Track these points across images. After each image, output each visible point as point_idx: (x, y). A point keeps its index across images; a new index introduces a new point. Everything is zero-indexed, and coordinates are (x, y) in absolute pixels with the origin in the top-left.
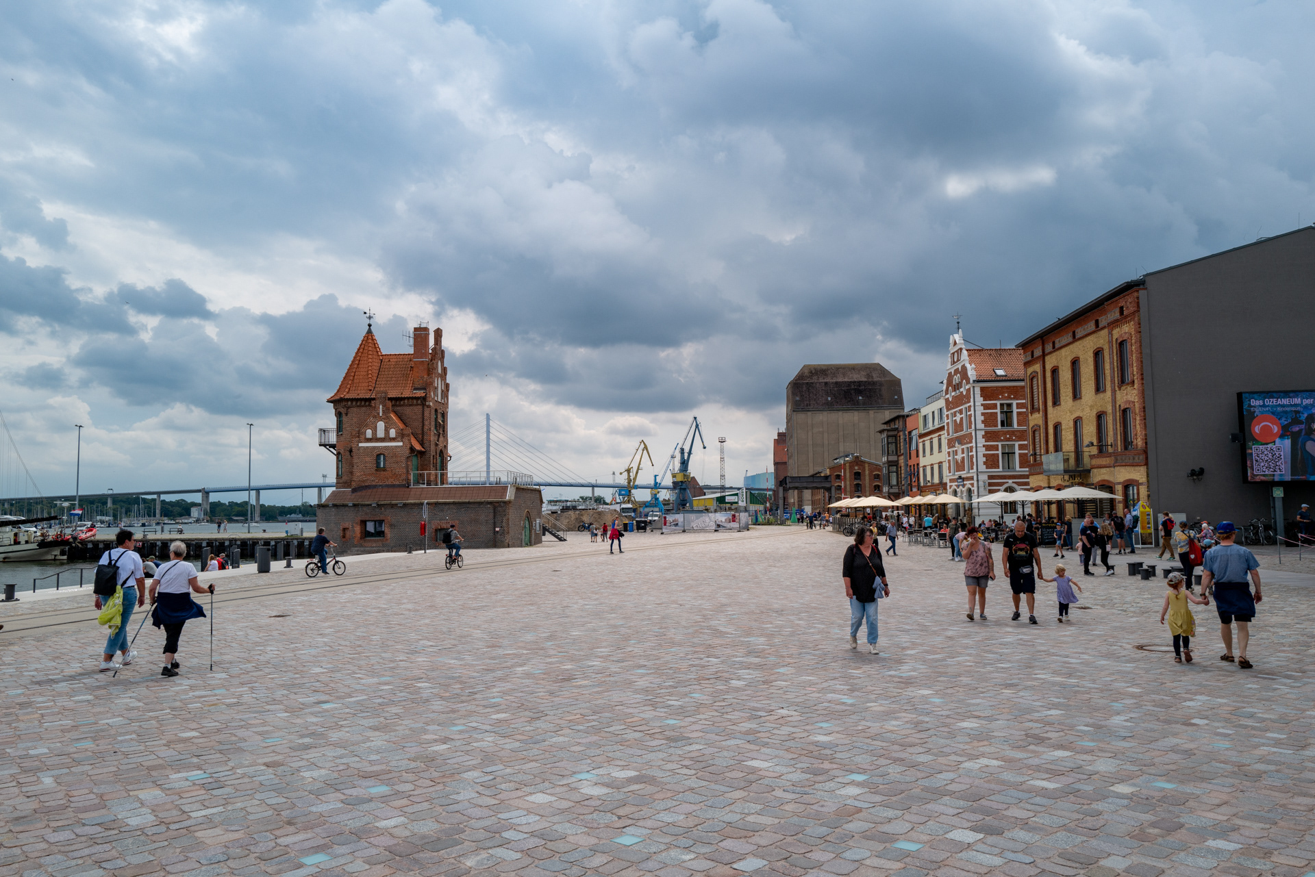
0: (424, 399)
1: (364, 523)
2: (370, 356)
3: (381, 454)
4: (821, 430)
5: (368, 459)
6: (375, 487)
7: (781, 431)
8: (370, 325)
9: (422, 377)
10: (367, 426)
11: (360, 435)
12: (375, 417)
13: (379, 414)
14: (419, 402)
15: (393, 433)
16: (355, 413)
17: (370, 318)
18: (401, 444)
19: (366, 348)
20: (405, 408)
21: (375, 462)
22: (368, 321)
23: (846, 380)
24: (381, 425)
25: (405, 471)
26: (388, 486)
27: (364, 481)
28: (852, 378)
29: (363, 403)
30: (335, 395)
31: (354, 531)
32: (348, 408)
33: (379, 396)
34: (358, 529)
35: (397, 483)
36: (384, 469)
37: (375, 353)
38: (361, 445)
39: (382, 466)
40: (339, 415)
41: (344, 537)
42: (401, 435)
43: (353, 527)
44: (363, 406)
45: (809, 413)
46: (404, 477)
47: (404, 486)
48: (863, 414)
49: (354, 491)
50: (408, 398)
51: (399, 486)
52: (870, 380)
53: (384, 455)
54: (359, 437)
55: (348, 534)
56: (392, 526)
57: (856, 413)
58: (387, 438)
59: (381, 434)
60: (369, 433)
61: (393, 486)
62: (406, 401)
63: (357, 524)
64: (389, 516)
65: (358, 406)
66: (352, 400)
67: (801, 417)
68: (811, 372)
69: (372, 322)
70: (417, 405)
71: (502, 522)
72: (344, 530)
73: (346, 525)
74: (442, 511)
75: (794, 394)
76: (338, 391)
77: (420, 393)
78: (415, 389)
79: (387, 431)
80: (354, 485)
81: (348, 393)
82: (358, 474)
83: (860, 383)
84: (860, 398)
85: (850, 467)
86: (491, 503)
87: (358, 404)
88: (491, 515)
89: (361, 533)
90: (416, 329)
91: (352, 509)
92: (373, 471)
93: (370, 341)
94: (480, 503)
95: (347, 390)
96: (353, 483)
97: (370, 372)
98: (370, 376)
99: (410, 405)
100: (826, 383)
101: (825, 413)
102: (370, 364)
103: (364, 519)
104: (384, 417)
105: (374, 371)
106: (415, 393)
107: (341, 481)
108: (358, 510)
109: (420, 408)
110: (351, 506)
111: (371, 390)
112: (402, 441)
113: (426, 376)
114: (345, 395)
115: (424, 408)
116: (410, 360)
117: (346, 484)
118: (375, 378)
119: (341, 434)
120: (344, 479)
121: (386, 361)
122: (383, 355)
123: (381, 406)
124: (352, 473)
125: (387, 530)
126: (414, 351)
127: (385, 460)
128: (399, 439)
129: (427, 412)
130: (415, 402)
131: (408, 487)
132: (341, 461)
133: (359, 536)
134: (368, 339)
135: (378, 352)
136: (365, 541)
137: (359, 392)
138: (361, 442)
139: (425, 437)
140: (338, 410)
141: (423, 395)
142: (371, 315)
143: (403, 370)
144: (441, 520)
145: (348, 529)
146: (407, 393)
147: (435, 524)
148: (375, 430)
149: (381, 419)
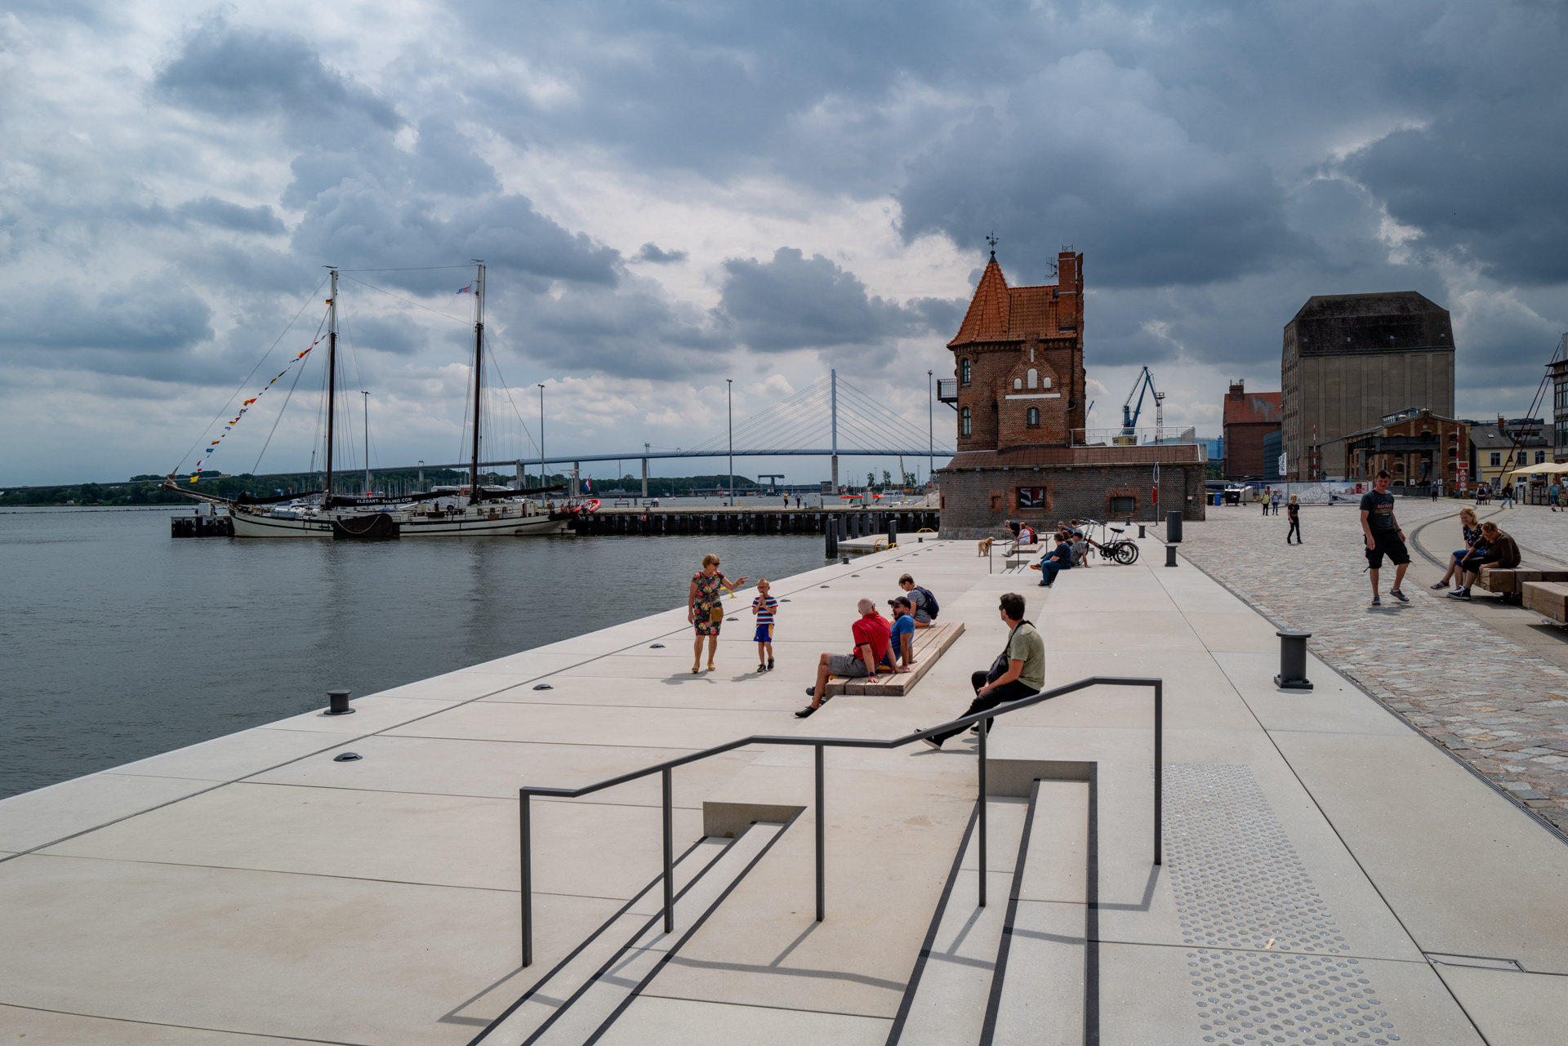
0: (1074, 341)
1: (1018, 490)
2: (999, 291)
3: (1033, 408)
4: (1337, 379)
5: (1017, 414)
6: (1027, 447)
7: (1234, 384)
9: (1070, 314)
10: (1016, 375)
11: (1006, 386)
12: (1025, 363)
13: (1030, 359)
14: (1067, 344)
15: (1047, 382)
16: (990, 363)
17: (993, 243)
18: (1058, 395)
19: (992, 280)
20: (1051, 352)
21: (1025, 418)
22: (991, 248)
23: (1371, 314)
24: (1033, 373)
25: (1064, 427)
26: (1043, 446)
27: (1012, 441)
28: (1380, 311)
29: (997, 348)
30: (956, 339)
31: (1008, 500)
32: (978, 354)
33: (1030, 337)
34: (1013, 497)
35: (1054, 442)
36: (1037, 426)
37: (1003, 286)
38: (1008, 397)
39: (1033, 422)
40: (961, 363)
41: (993, 507)
42: (1057, 386)
43: (1006, 494)
44: (997, 351)
45: (1322, 359)
46: (1062, 435)
47: (1063, 446)
48: (1395, 359)
49: (1001, 452)
50: (1053, 340)
51: (1057, 446)
52: (1405, 314)
53: (1036, 409)
54: (1005, 388)
55: (998, 502)
56: (1056, 494)
57: (1386, 357)
58: (1040, 389)
59: (1032, 383)
60: (1018, 383)
61: (1050, 446)
62: (1051, 344)
63: (1011, 491)
64: (1052, 482)
65: (991, 352)
66: (983, 344)
67: (1310, 363)
68: (1322, 306)
69: (995, 248)
70: (1065, 348)
71: (1196, 489)
72: (994, 498)
73: (997, 493)
74: (1119, 476)
75: (1300, 334)
76: (960, 334)
77: (1069, 334)
78: (1061, 329)
79: (1040, 379)
80: (1001, 445)
81: (978, 335)
82: (1005, 432)
83: (1391, 318)
84: (1392, 337)
85: (1416, 426)
86: (1179, 466)
87: (991, 348)
88: (1182, 481)
89: (1016, 502)
90: (1061, 255)
91: (1004, 474)
92: (1024, 428)
93: (996, 272)
94: (1166, 467)
95: (976, 332)
96: (999, 444)
97: (1001, 310)
98: (1002, 314)
99: (1056, 349)
100: (1344, 320)
101: (1343, 358)
102: (1000, 300)
103: (1019, 485)
104: (1036, 363)
105: (1005, 308)
106: (1062, 334)
107: (969, 441)
108: (1013, 475)
109: (1069, 351)
110: (1006, 471)
111: (1005, 332)
112: (1060, 392)
113: (1075, 313)
114: (973, 339)
115: (1073, 352)
116: (1047, 294)
117: (977, 445)
118: (1008, 317)
119: (969, 386)
120: (974, 438)
121: (1016, 295)
122: (1010, 289)
123: (1032, 351)
124: (995, 432)
125: (1049, 499)
126: (1055, 282)
127: (1038, 415)
128: (1056, 390)
129: (1076, 353)
130: (1062, 344)
131: (1069, 448)
132: (968, 417)
133: (1014, 505)
134: (993, 270)
135: (1005, 285)
136: (1022, 511)
137: (991, 334)
138: (1008, 394)
139: (1075, 387)
140: (961, 357)
141: (1075, 335)
142: (995, 241)
143: (1040, 305)
144: (1118, 486)
145: (1000, 497)
146: (1053, 334)
147: (1110, 491)
148: (1025, 379)
149: (1033, 366)
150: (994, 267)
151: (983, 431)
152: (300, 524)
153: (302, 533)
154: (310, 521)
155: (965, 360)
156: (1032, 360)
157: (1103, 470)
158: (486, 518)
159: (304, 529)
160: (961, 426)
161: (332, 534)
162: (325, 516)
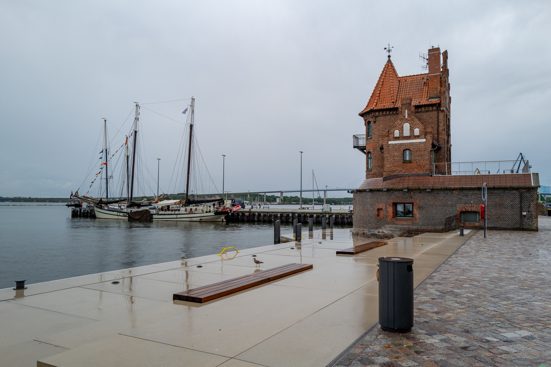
0: (439, 105)
1: (395, 205)
3: (407, 149)
5: (396, 154)
6: (402, 176)
8: (389, 57)
9: (436, 89)
10: (395, 128)
11: (389, 135)
12: (401, 120)
14: (434, 108)
15: (417, 132)
16: (382, 121)
17: (389, 51)
18: (424, 140)
19: (388, 72)
20: (422, 114)
21: (402, 156)
24: (407, 126)
25: (428, 162)
26: (413, 175)
27: (393, 171)
29: (388, 112)
30: (365, 109)
31: (387, 211)
32: (376, 117)
33: (405, 102)
34: (390, 210)
35: (422, 172)
36: (410, 162)
38: (390, 143)
39: (408, 159)
40: (368, 124)
41: (378, 215)
43: (386, 208)
44: (388, 115)
46: (427, 167)
47: (428, 175)
49: (385, 179)
50: (425, 106)
51: (423, 175)
53: (409, 150)
55: (382, 213)
56: (420, 208)
58: (412, 136)
59: (407, 132)
60: (397, 133)
61: (418, 175)
62: (423, 109)
63: (389, 205)
64: (418, 198)
65: (384, 115)
66: (379, 111)
70: (433, 110)
71: (529, 207)
72: (379, 210)
73: (380, 206)
74: (467, 196)
76: (367, 106)
77: (435, 101)
78: (430, 98)
79: (412, 130)
82: (388, 166)
87: (384, 113)
88: (517, 201)
89: (393, 212)
90: (430, 51)
91: (385, 193)
92: (401, 163)
93: (390, 67)
94: (505, 189)
95: (375, 104)
96: (384, 173)
97: (392, 89)
98: (392, 92)
99: (427, 111)
102: (392, 84)
103: (395, 201)
104: (409, 119)
105: (394, 88)
106: (431, 101)
107: (371, 173)
108: (390, 194)
109: (435, 112)
110: (385, 191)
111: (393, 102)
112: (425, 138)
113: (439, 87)
114: (372, 108)
115: (438, 113)
116: (423, 78)
117: (375, 175)
118: (396, 94)
119: (371, 138)
120: (374, 171)
121: (403, 81)
122: (400, 78)
123: (406, 111)
124: (382, 166)
125: (416, 212)
126: (427, 72)
127: (411, 154)
128: (423, 136)
129: (441, 116)
130: (431, 109)
131: (431, 176)
132: (371, 158)
133: (391, 215)
134: (388, 66)
135: (396, 75)
136: (397, 219)
137: (384, 104)
138: (390, 141)
139: (440, 136)
140: (367, 121)
141: (439, 102)
142: (390, 49)
143: (418, 86)
144: (465, 203)
145: (382, 209)
146: (424, 102)
147: (460, 207)
148: (401, 130)
149: (407, 121)
150: (390, 65)
151: (379, 166)
152: (115, 213)
154: (120, 212)
155: (369, 122)
156: (406, 117)
157: (454, 192)
158: (188, 213)
159: (117, 215)
160: (367, 163)
161: (127, 218)
162: (125, 210)
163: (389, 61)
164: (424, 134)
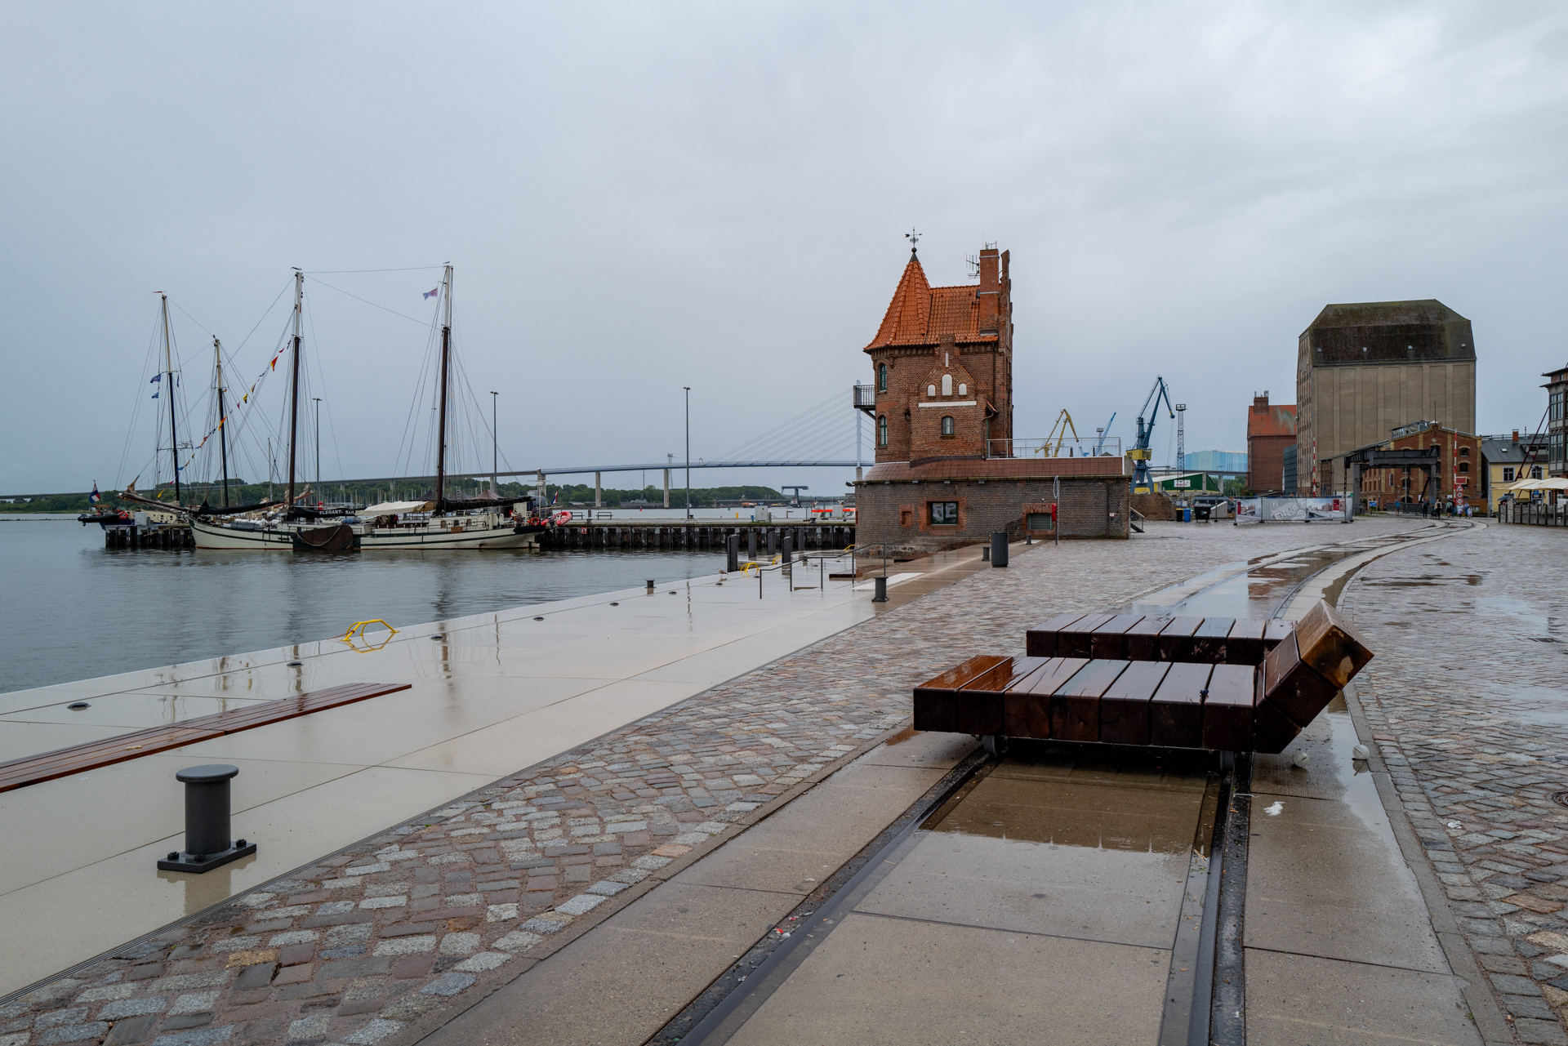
0: (996, 344)
1: (930, 505)
2: (918, 291)
3: (948, 416)
4: (1352, 391)
5: (931, 423)
6: (938, 460)
7: (1258, 395)
8: (914, 250)
9: (991, 316)
10: (929, 381)
11: (919, 393)
12: (939, 368)
13: (944, 364)
14: (989, 349)
15: (963, 389)
16: (906, 367)
17: (914, 240)
18: (974, 403)
19: (912, 280)
20: (969, 357)
21: (940, 427)
22: (912, 246)
23: (1389, 323)
24: (947, 380)
25: (979, 438)
26: (957, 458)
27: (926, 451)
28: (1398, 320)
29: (914, 352)
30: (874, 342)
31: (917, 515)
32: (895, 358)
33: (944, 340)
34: (923, 513)
35: (970, 454)
36: (952, 437)
37: (924, 287)
38: (921, 405)
39: (948, 432)
40: (879, 368)
41: (903, 523)
43: (917, 510)
44: (914, 356)
45: (1336, 370)
46: (979, 446)
47: (980, 458)
48: (1413, 369)
49: (913, 464)
50: (974, 344)
51: (973, 458)
52: (1425, 323)
53: (951, 417)
54: (918, 395)
55: (909, 518)
56: (968, 509)
57: (1404, 368)
58: (955, 396)
59: (947, 390)
60: (932, 390)
61: (965, 458)
62: (971, 348)
63: (922, 506)
64: (966, 495)
65: (908, 356)
66: (900, 348)
67: (1324, 374)
68: (1338, 315)
69: (917, 246)
70: (986, 352)
71: (1118, 505)
72: (904, 513)
73: (907, 508)
74: (1036, 490)
75: (1315, 344)
76: (877, 337)
77: (989, 337)
78: (982, 332)
79: (955, 386)
80: (913, 456)
81: (895, 338)
82: (917, 442)
83: (1409, 327)
84: (1410, 347)
85: (1425, 439)
86: (1103, 480)
87: (908, 353)
88: (1104, 496)
89: (928, 517)
90: (982, 252)
91: (915, 487)
92: (938, 438)
93: (916, 270)
94: (1088, 480)
95: (892, 335)
96: (911, 454)
97: (920, 311)
98: (921, 316)
99: (977, 353)
100: (1360, 329)
101: (1359, 369)
102: (919, 301)
103: (930, 500)
104: (951, 368)
105: (925, 310)
106: (983, 337)
107: (885, 452)
108: (923, 489)
109: (990, 356)
110: (915, 484)
111: (923, 335)
112: (976, 400)
113: (996, 315)
114: (888, 343)
115: (994, 357)
116: (970, 294)
117: (892, 457)
118: (927, 319)
119: (886, 393)
120: (890, 449)
121: (938, 296)
122: (932, 289)
123: (947, 355)
124: (908, 442)
125: (962, 514)
126: (977, 281)
127: (953, 425)
128: (972, 397)
129: (999, 361)
130: (983, 349)
131: (985, 459)
132: (885, 426)
133: (924, 520)
134: (913, 268)
135: (926, 285)
136: (933, 527)
137: (908, 337)
138: (922, 402)
139: (997, 395)
140: (879, 362)
141: (996, 339)
142: (916, 237)
143: (962, 307)
144: (1034, 501)
145: (910, 512)
146: (973, 337)
147: (1027, 507)
148: (939, 385)
149: (947, 371)
150: (916, 266)
151: (899, 441)
152: (259, 535)
153: (261, 545)
154: (269, 532)
155: (882, 365)
156: (947, 365)
157: (1018, 484)
158: (450, 530)
159: (263, 540)
160: (878, 436)
161: (291, 546)
162: (284, 528)
163: (914, 259)
164: (974, 393)
